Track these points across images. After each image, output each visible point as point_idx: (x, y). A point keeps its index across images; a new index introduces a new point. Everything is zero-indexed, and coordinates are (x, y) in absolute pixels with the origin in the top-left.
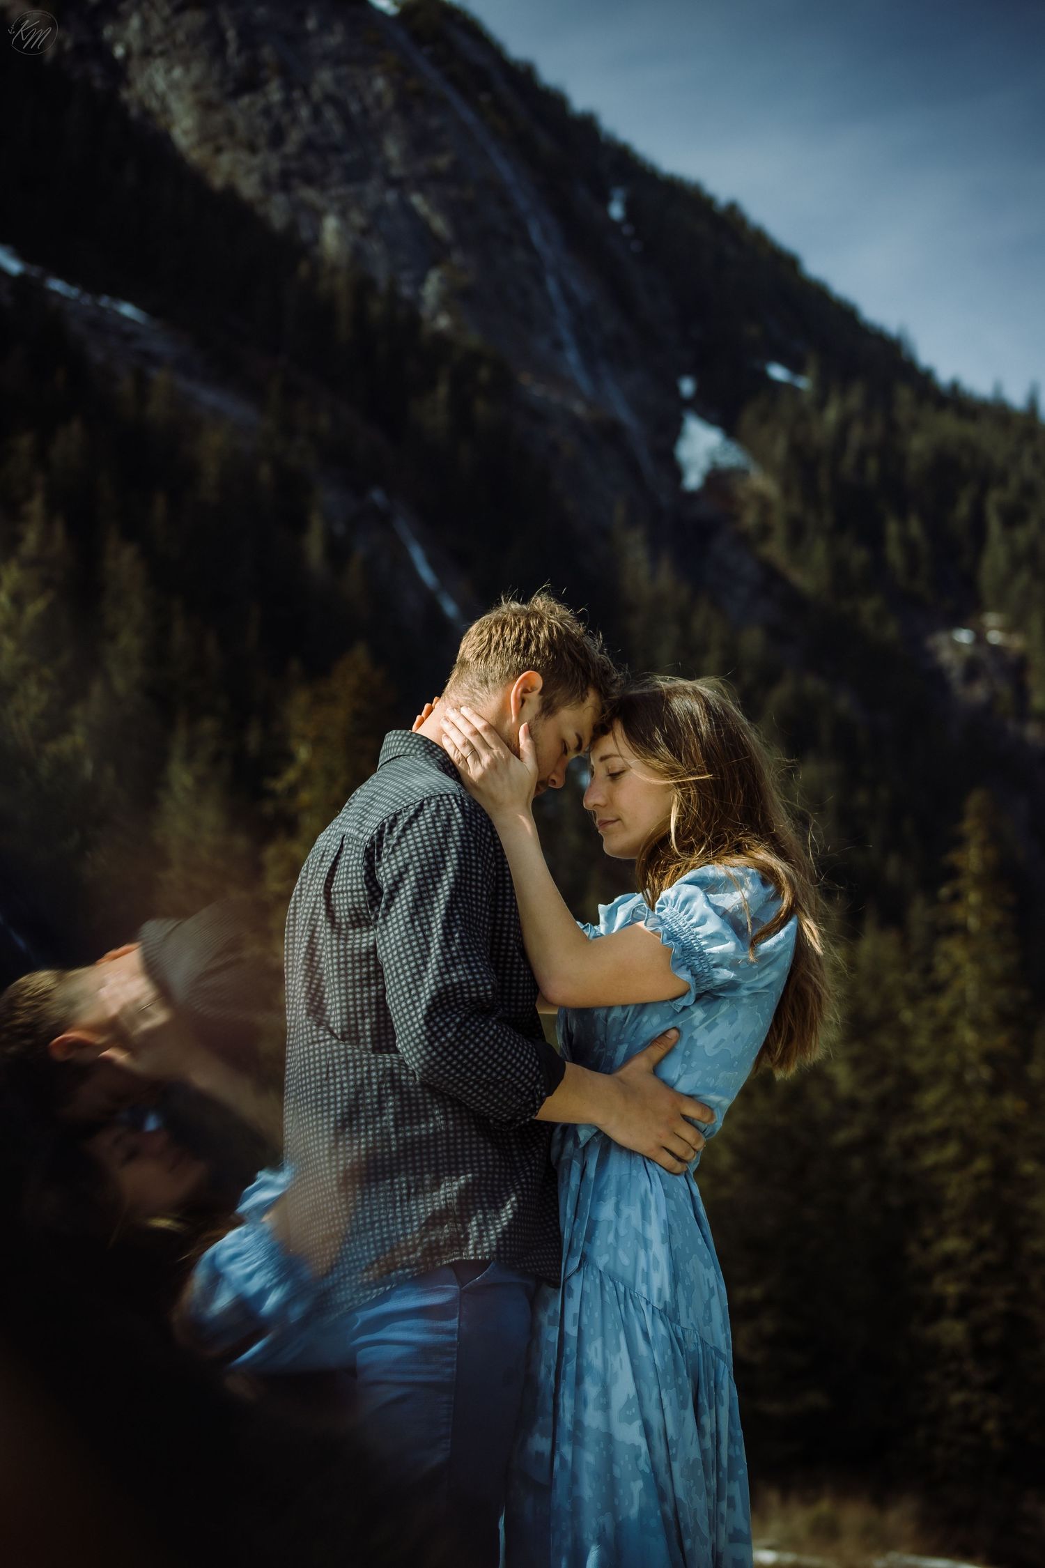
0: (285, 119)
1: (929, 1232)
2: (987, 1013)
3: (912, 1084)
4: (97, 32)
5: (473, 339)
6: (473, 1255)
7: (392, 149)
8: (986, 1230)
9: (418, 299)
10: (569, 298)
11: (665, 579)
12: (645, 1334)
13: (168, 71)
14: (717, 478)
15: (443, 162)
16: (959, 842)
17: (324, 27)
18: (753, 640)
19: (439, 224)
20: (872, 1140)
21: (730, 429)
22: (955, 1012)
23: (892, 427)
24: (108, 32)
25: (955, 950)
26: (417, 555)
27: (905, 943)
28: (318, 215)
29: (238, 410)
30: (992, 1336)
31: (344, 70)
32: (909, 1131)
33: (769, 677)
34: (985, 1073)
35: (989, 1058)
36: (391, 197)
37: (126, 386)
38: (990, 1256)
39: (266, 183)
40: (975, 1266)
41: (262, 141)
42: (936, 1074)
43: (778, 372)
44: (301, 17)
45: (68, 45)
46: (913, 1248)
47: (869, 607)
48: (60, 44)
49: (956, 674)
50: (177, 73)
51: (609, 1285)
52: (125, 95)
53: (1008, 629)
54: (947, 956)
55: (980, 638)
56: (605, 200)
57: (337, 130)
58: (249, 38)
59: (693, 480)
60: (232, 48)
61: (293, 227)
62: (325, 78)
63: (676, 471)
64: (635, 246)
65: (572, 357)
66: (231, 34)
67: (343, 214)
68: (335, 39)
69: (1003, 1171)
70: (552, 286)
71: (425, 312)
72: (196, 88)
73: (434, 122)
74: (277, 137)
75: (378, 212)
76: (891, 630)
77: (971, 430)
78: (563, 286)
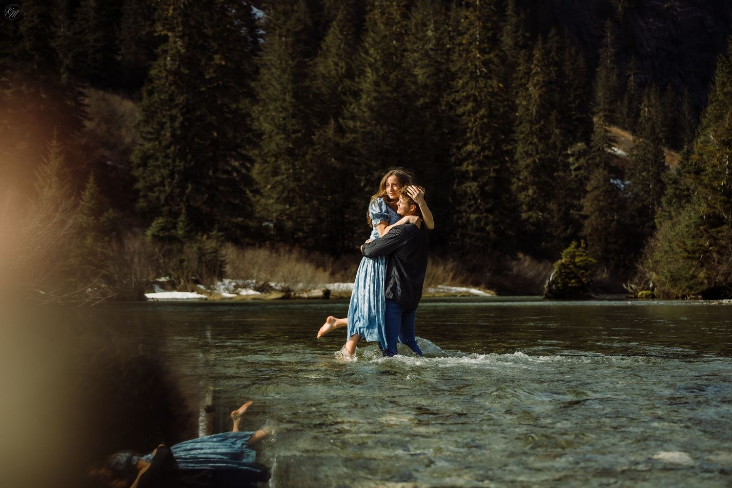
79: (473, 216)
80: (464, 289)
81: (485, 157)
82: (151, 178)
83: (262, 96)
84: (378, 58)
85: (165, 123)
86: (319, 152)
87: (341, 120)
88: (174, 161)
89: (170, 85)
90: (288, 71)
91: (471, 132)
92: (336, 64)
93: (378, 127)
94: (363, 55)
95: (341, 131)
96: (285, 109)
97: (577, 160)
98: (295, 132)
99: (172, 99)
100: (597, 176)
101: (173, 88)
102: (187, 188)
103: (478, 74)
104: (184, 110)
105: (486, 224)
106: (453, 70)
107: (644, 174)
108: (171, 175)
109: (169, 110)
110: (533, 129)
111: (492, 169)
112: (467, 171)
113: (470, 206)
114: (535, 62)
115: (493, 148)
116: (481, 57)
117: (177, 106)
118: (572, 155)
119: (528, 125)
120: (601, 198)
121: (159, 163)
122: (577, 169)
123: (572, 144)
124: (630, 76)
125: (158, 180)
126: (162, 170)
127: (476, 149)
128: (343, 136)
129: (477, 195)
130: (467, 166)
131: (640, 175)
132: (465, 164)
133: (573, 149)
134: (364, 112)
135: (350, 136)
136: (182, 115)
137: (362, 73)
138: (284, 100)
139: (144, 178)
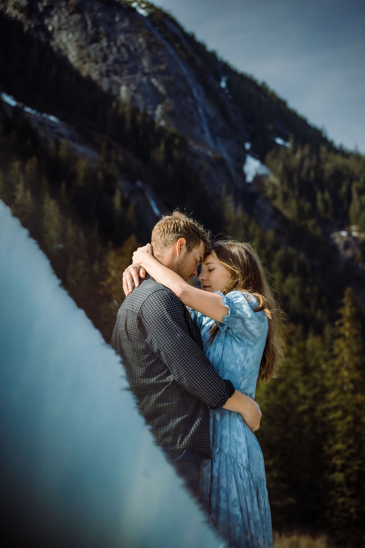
0: (108, 52)
1: (331, 442)
2: (352, 366)
3: (325, 390)
4: (42, 21)
5: (173, 129)
6: (179, 447)
7: (145, 63)
8: (351, 441)
9: (154, 115)
10: (206, 115)
11: (240, 213)
12: (241, 476)
13: (67, 35)
14: (258, 178)
15: (163, 67)
16: (342, 306)
17: (122, 20)
18: (270, 235)
19: (161, 89)
20: (312, 410)
21: (263, 161)
22: (341, 365)
23: (319, 160)
24: (46, 21)
25: (341, 343)
26: (153, 204)
27: (323, 341)
28: (119, 85)
29: (91, 153)
30: (353, 479)
31: (128, 35)
32: (324, 406)
33: (276, 248)
34: (351, 386)
35: (352, 381)
36: (145, 79)
37: (52, 145)
38: (352, 451)
39: (101, 74)
40: (347, 454)
41: (100, 60)
42: (334, 387)
43: (279, 141)
44: (113, 17)
45: (32, 26)
46: (325, 448)
47: (311, 223)
48: (30, 26)
49: (341, 247)
50: (70, 36)
51: (228, 459)
52: (52, 43)
53: (359, 231)
54: (338, 345)
55: (350, 234)
56: (219, 81)
57: (126, 56)
58: (95, 23)
59: (250, 179)
60: (90, 27)
61: (110, 90)
62: (122, 38)
63: (243, 176)
64: (230, 97)
65: (207, 136)
66: (89, 22)
67: (128, 85)
68: (126, 24)
69: (357, 421)
70: (201, 111)
71: (156, 119)
72: (77, 41)
73: (160, 53)
74: (105, 58)
75: (140, 85)
76: (319, 231)
77: (347, 162)
78: (205, 111)
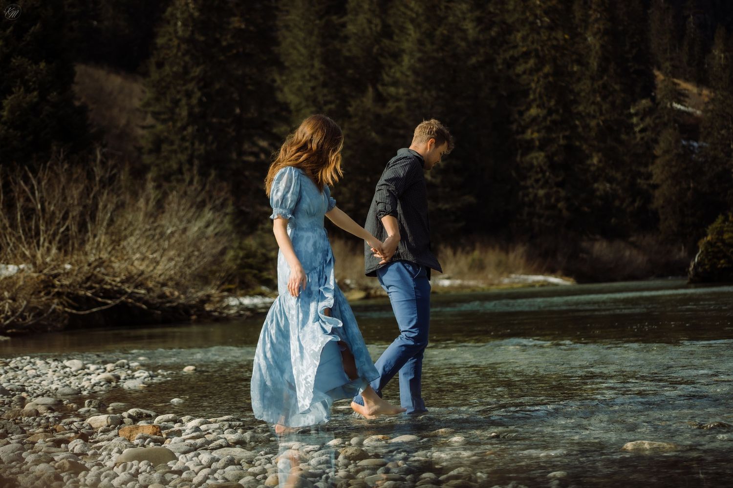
79: (541, 192)
80: (540, 278)
81: (554, 122)
82: (166, 165)
83: (287, 64)
84: (421, 11)
85: (180, 100)
86: (356, 126)
87: (380, 88)
88: (193, 144)
89: (184, 55)
90: (316, 32)
91: (534, 92)
92: (370, 22)
93: (426, 93)
94: (402, 9)
95: (380, 99)
96: (314, 77)
97: (642, 119)
98: (326, 103)
99: (186, 71)
100: (667, 137)
101: (187, 58)
102: (210, 175)
103: (539, 24)
104: (202, 84)
105: (558, 200)
106: (510, 21)
107: (723, 132)
108: (190, 162)
109: (184, 85)
110: (596, 86)
111: (561, 136)
112: (532, 140)
113: (537, 181)
114: (594, 7)
115: (561, 111)
116: (542, 5)
117: (192, 79)
118: (636, 114)
119: (588, 82)
120: (674, 163)
121: (175, 147)
122: (643, 131)
123: (634, 101)
124: (689, 16)
125: (175, 166)
126: (180, 156)
127: (542, 112)
128: (384, 106)
129: (545, 168)
130: (532, 133)
131: (719, 133)
132: (529, 131)
133: (637, 108)
134: (407, 76)
135: (392, 106)
136: (200, 89)
137: (402, 29)
138: (313, 66)
139: (157, 165)
